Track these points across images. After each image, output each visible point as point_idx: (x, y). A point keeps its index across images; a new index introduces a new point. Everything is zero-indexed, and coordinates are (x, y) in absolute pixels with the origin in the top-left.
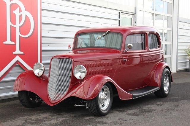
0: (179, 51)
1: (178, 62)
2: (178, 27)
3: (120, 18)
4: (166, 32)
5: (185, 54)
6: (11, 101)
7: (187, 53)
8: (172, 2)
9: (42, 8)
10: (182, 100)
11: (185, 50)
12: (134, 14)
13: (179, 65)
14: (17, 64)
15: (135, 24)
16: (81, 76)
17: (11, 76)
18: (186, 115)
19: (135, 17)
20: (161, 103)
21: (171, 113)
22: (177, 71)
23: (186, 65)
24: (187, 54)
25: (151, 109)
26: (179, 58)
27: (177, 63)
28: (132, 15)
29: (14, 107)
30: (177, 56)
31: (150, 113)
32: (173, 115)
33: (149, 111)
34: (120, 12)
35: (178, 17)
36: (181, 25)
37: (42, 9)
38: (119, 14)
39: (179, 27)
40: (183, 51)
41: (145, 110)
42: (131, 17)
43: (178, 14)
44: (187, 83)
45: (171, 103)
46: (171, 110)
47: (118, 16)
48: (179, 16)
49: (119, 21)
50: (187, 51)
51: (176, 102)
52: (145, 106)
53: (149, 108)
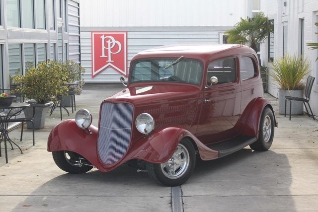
9: (128, 38)
16: (147, 130)
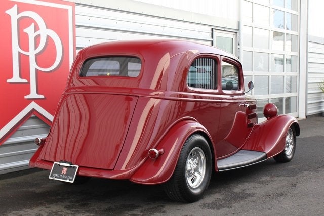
0: (309, 86)
1: (308, 102)
2: (307, 51)
3: (212, 37)
4: (289, 57)
5: (319, 90)
6: (22, 175)
7: (322, 89)
8: (297, 13)
9: (77, 24)
10: (305, 171)
11: (319, 84)
12: (237, 32)
13: (309, 107)
14: (33, 116)
15: (239, 47)
17: (22, 135)
18: (305, 207)
19: (239, 36)
20: (268, 178)
21: (279, 202)
22: (306, 116)
23: (321, 106)
24: (322, 91)
25: (248, 192)
26: (309, 96)
27: (306, 104)
28: (233, 33)
29: (19, 187)
30: (307, 94)
31: (242, 203)
32: (282, 207)
33: (242, 197)
34: (212, 29)
35: (307, 35)
36: (312, 47)
37: (77, 26)
38: (211, 32)
39: (309, 51)
40: (316, 86)
41: (236, 194)
42: (231, 35)
43: (307, 30)
44: (319, 136)
45: (285, 177)
46: (282, 194)
47: (210, 34)
48: (309, 34)
49: (212, 42)
50: (322, 85)
51: (293, 176)
52: (239, 185)
53: (245, 189)
